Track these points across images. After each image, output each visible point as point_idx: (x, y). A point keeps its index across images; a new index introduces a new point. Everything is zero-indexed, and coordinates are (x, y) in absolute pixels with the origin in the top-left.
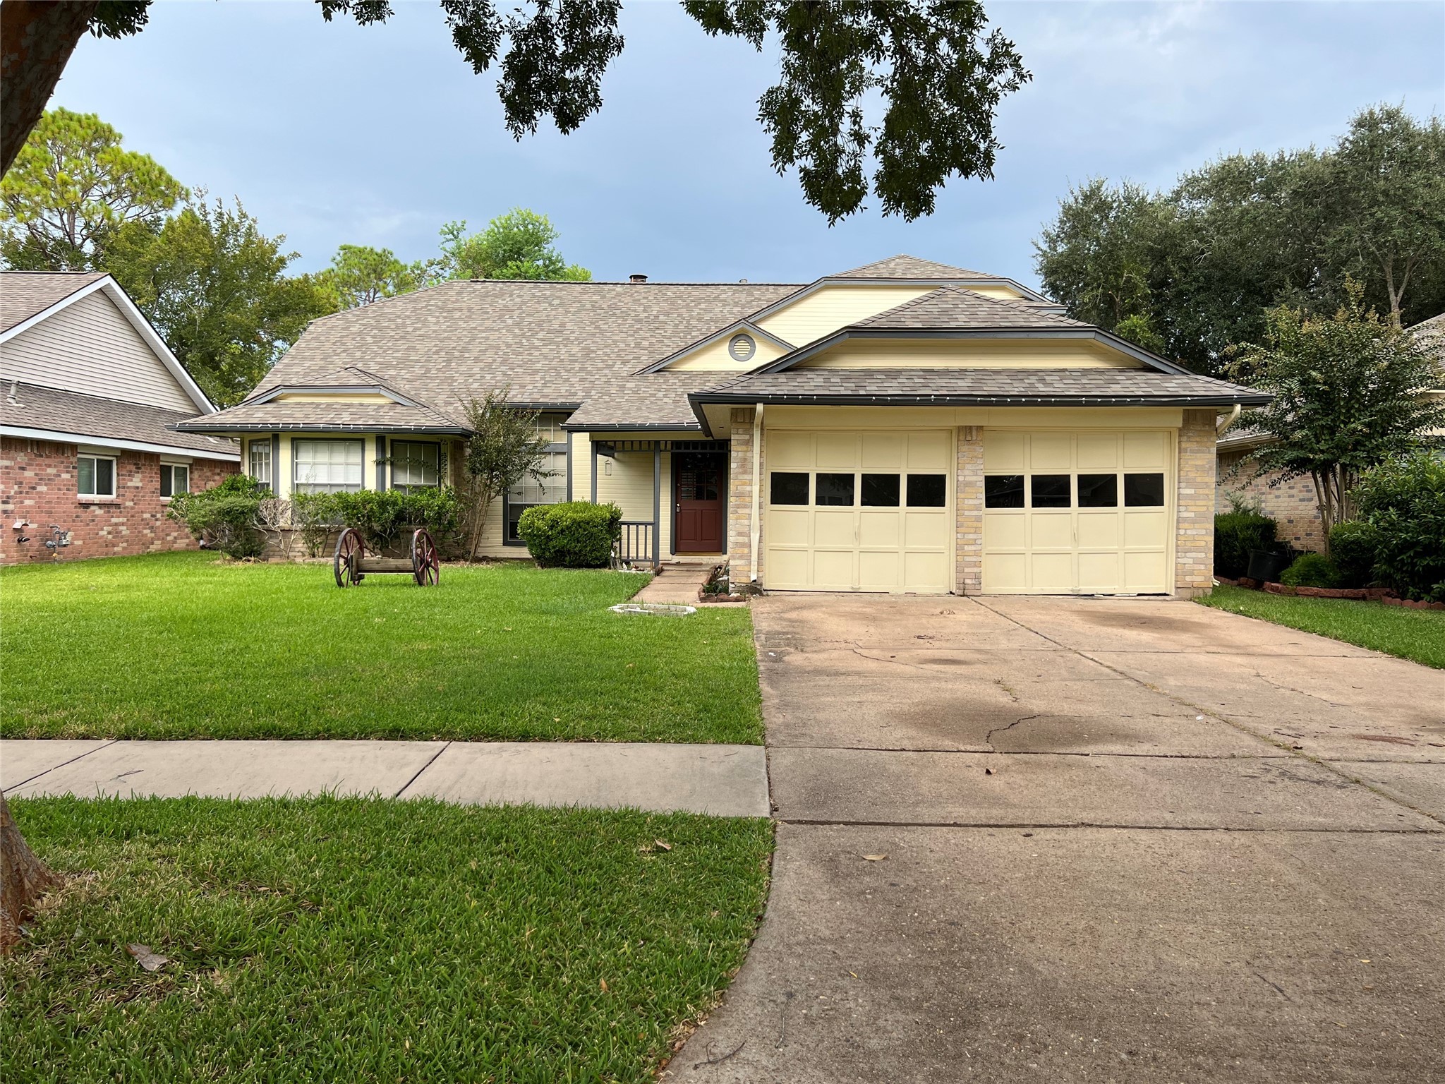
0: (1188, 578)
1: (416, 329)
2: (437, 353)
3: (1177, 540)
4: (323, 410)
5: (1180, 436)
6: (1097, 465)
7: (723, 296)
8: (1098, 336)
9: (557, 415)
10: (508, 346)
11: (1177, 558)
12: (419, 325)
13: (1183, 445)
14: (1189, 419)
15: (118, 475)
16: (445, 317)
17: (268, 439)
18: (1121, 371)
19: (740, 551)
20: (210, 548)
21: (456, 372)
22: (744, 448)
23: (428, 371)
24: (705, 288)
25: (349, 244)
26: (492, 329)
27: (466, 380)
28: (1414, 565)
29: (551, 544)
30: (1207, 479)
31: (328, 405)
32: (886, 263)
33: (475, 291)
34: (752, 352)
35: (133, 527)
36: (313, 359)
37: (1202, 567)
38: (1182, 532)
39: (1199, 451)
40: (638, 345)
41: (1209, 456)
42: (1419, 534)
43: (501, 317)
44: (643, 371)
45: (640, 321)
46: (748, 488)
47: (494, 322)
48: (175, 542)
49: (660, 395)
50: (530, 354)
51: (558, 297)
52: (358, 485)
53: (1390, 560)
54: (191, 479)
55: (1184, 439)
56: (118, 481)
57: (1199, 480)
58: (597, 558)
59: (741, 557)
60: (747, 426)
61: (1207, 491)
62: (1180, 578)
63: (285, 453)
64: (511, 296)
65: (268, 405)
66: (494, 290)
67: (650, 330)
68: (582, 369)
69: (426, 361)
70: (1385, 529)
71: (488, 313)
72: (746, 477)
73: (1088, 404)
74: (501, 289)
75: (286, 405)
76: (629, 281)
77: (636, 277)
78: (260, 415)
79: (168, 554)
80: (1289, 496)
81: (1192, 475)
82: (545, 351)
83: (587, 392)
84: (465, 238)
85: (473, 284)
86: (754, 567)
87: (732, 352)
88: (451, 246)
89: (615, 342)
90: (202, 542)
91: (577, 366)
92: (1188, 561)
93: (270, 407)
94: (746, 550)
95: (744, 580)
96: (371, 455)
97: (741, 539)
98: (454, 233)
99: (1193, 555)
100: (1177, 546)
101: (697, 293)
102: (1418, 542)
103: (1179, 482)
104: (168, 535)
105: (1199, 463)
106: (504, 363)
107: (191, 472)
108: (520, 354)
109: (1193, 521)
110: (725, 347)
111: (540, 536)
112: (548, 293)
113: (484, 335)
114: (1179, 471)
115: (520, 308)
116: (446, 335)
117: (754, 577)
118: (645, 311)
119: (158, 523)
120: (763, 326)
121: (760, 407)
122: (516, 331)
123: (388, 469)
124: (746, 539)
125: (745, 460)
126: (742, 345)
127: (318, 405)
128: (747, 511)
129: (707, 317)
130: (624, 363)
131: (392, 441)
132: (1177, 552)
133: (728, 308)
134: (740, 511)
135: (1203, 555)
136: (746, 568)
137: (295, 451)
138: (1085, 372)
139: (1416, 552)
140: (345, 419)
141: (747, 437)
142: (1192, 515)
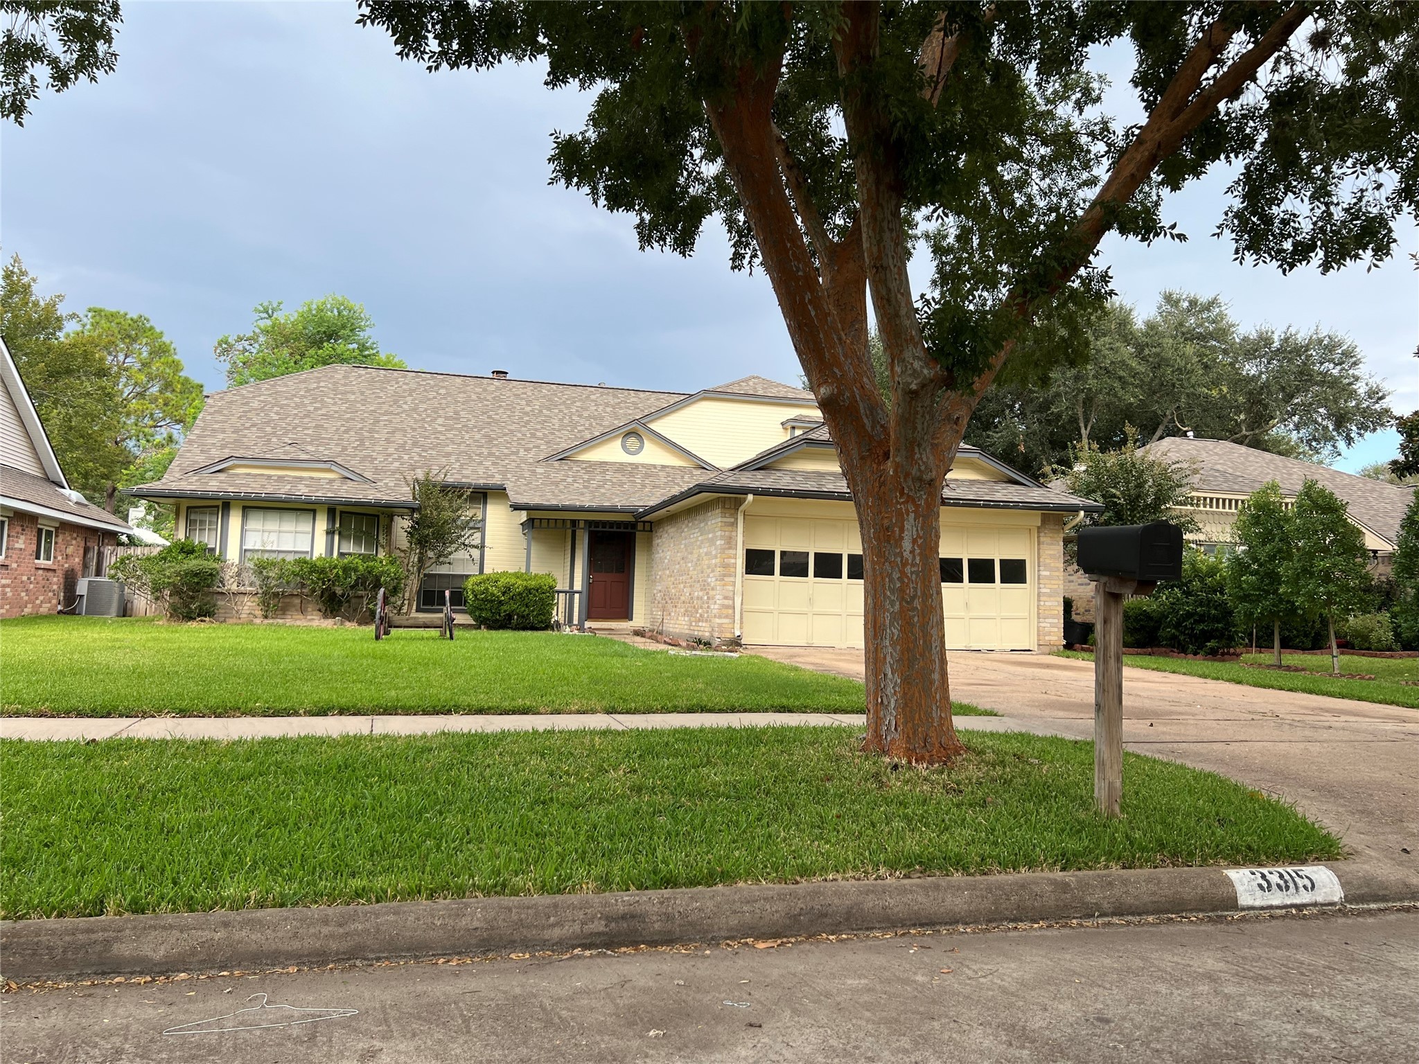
0: (1047, 638)
1: (316, 409)
2: (346, 432)
3: (1038, 609)
4: (275, 481)
5: (1038, 532)
6: (981, 551)
7: (593, 397)
8: (981, 457)
9: (482, 495)
10: (414, 430)
11: (1039, 622)
12: (318, 405)
13: (1042, 539)
14: (1045, 520)
15: (9, 536)
16: (340, 399)
17: (217, 507)
18: (995, 482)
19: (725, 611)
20: (65, 613)
21: (373, 451)
22: (730, 528)
23: (344, 449)
24: (574, 388)
25: (99, 306)
26: (391, 413)
27: (385, 460)
28: (1193, 629)
29: (505, 608)
30: (1057, 565)
31: (280, 477)
32: (746, 381)
33: (360, 376)
34: (641, 448)
35: (14, 589)
36: (224, 432)
37: (1056, 630)
38: (1042, 603)
39: (1052, 544)
40: (533, 435)
41: (1058, 547)
42: (1197, 607)
43: (396, 402)
44: (547, 459)
45: (526, 414)
46: (733, 561)
47: (391, 406)
48: (41, 607)
49: (570, 480)
50: (438, 438)
51: (443, 387)
52: (307, 552)
53: (1178, 625)
54: (56, 543)
55: (1042, 534)
56: (8, 542)
57: (1052, 565)
58: (542, 622)
59: (727, 617)
60: (733, 511)
61: (1057, 574)
62: (1041, 638)
63: (235, 520)
64: (397, 383)
65: (218, 474)
66: (378, 376)
67: (539, 422)
68: (491, 454)
69: (339, 439)
70: (1173, 604)
71: (381, 397)
72: (732, 552)
73: (985, 506)
74: (385, 376)
75: (237, 475)
76: (491, 376)
77: (498, 372)
78: (214, 483)
79: (36, 618)
80: (1070, 582)
81: (1048, 561)
82: (450, 436)
83: (504, 473)
84: (281, 317)
85: (356, 369)
86: (737, 626)
87: (624, 447)
88: (268, 323)
89: (512, 431)
90: (60, 608)
91: (485, 451)
92: (1045, 624)
93: (222, 476)
94: (730, 611)
95: (729, 636)
96: (322, 525)
97: (726, 602)
98: (268, 313)
99: (1051, 620)
100: (1038, 614)
101: (570, 392)
102: (1196, 613)
103: (1039, 566)
104: (37, 599)
105: (1052, 552)
106: (415, 444)
107: (56, 536)
108: (426, 437)
109: (1050, 596)
110: (618, 442)
111: (493, 601)
112: (432, 382)
113: (386, 418)
114: (1039, 558)
115: (410, 395)
116: (348, 416)
117: (737, 633)
118: (528, 405)
119: (32, 586)
120: (653, 426)
121: (750, 497)
122: (415, 416)
123: (336, 538)
124: (731, 602)
125: (731, 538)
126: (632, 441)
127: (269, 477)
128: (732, 579)
129: (586, 414)
130: (528, 450)
131: (342, 512)
132: (1039, 618)
133: (601, 408)
134: (726, 579)
135: (1056, 621)
136: (731, 626)
137: (245, 517)
138: (972, 482)
139: (1195, 620)
140: (302, 491)
141: (732, 520)
142: (1048, 591)
